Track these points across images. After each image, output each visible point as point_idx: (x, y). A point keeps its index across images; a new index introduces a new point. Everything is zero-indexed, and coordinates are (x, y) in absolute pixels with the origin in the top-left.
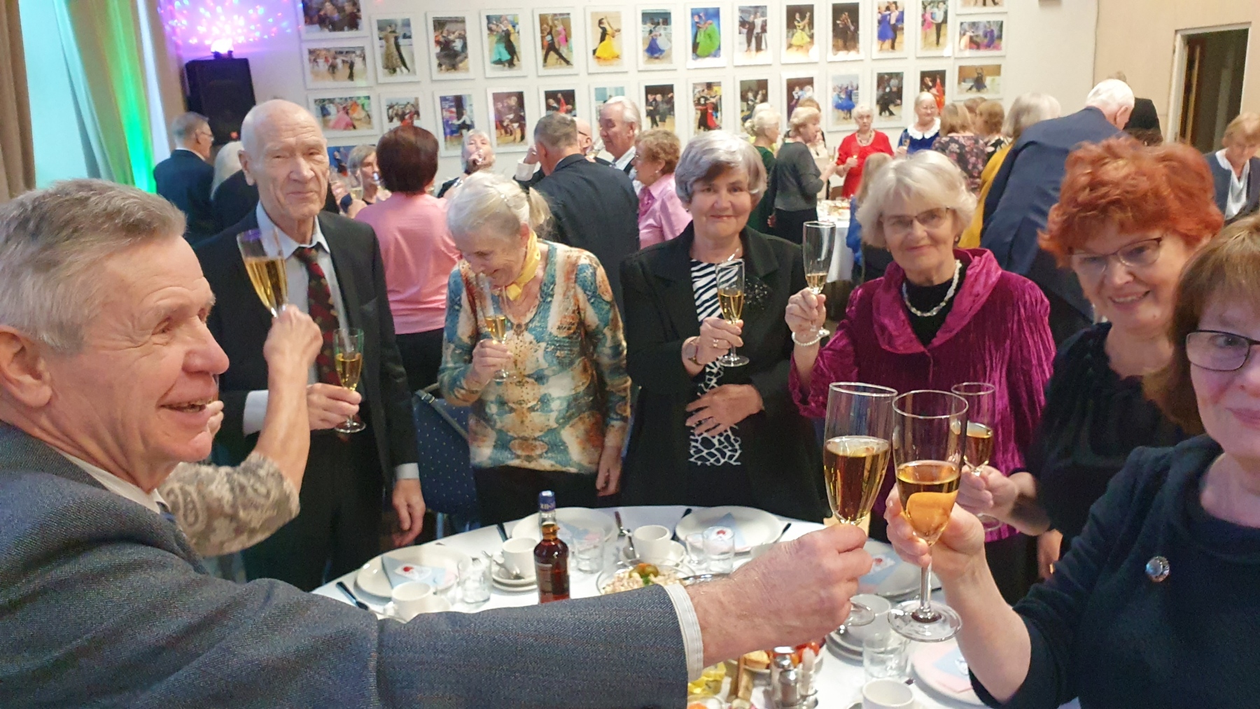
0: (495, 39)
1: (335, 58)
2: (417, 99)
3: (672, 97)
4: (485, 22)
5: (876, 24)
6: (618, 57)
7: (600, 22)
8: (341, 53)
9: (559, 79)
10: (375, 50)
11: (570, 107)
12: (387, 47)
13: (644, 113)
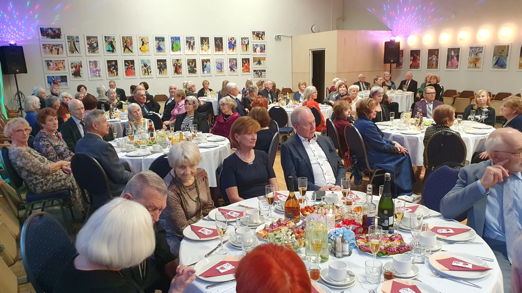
0: (107, 44)
1: (52, 47)
2: (81, 61)
3: (166, 63)
4: (104, 38)
5: (228, 44)
6: (148, 50)
7: (142, 40)
8: (54, 46)
9: (129, 57)
10: (66, 45)
11: (133, 65)
12: (71, 45)
13: (157, 68)
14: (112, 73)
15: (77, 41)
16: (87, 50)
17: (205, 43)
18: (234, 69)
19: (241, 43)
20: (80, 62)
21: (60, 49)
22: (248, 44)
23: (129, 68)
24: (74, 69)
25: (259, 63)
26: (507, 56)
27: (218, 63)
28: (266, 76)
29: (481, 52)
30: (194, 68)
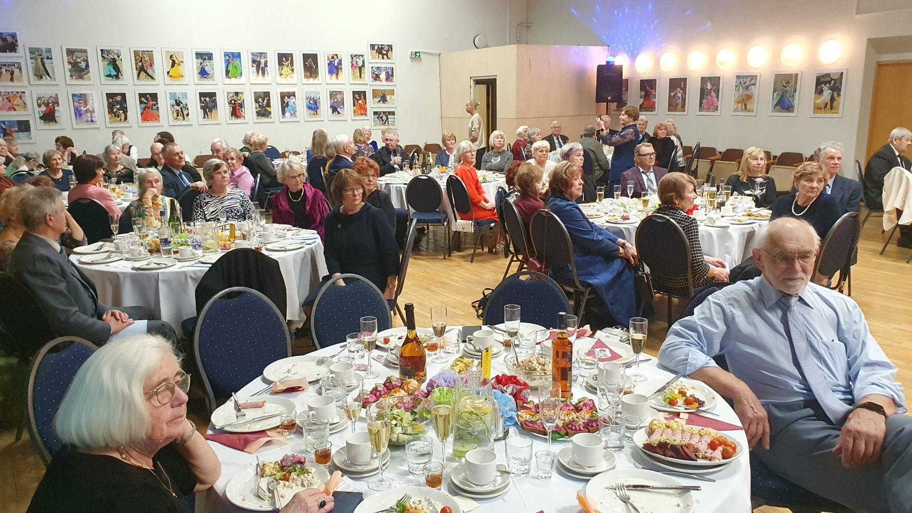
0: (107, 63)
2: (57, 95)
3: (215, 99)
4: (100, 53)
5: (327, 66)
6: (182, 76)
7: (171, 57)
8: (5, 65)
9: (148, 87)
10: (28, 66)
11: (155, 102)
12: (36, 64)
13: (199, 107)
14: (115, 116)
15: (48, 58)
16: (68, 74)
17: (286, 63)
18: (338, 109)
19: (350, 64)
20: (54, 96)
21: (17, 71)
22: (363, 65)
23: (148, 108)
24: (43, 108)
25: (384, 99)
26: (795, 91)
27: (309, 99)
28: (396, 123)
29: (754, 84)
30: (267, 108)
